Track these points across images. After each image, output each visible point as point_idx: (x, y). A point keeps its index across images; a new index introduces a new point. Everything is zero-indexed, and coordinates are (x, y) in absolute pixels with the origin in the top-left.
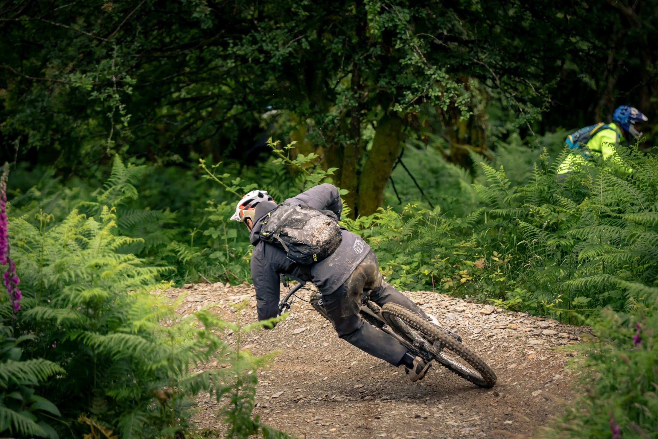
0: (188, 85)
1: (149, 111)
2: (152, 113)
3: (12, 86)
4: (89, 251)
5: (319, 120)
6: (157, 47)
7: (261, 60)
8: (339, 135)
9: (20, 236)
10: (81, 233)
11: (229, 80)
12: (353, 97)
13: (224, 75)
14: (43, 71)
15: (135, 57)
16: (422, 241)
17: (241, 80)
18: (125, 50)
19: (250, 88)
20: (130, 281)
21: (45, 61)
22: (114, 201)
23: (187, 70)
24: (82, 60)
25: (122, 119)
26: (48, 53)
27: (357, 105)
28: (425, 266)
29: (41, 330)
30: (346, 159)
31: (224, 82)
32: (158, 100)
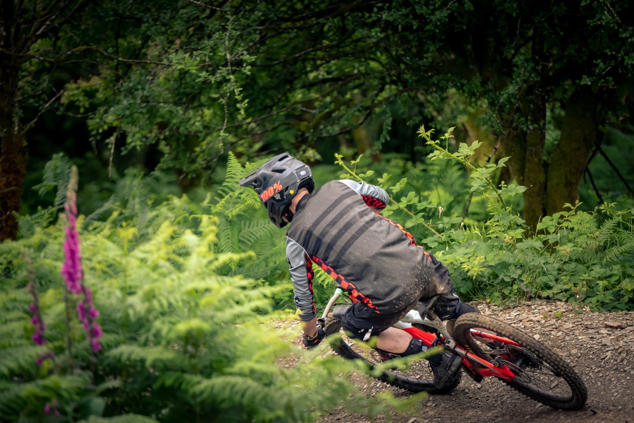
0: (328, 62)
1: (279, 96)
2: (284, 98)
3: (106, 72)
4: (186, 274)
5: (493, 100)
6: (286, 16)
7: (415, 28)
8: (519, 118)
9: (99, 257)
10: (174, 252)
11: (379, 54)
12: (534, 70)
13: (371, 48)
14: (144, 51)
15: (257, 30)
16: (623, 248)
17: (394, 53)
18: (243, 21)
19: (405, 63)
20: (238, 309)
21: (146, 39)
22: (231, 211)
23: (326, 42)
24: (192, 36)
25: (238, 105)
26: (148, 28)
27: (539, 79)
28: (627, 280)
29: (129, 375)
30: (530, 148)
31: (372, 56)
32: (290, 82)
